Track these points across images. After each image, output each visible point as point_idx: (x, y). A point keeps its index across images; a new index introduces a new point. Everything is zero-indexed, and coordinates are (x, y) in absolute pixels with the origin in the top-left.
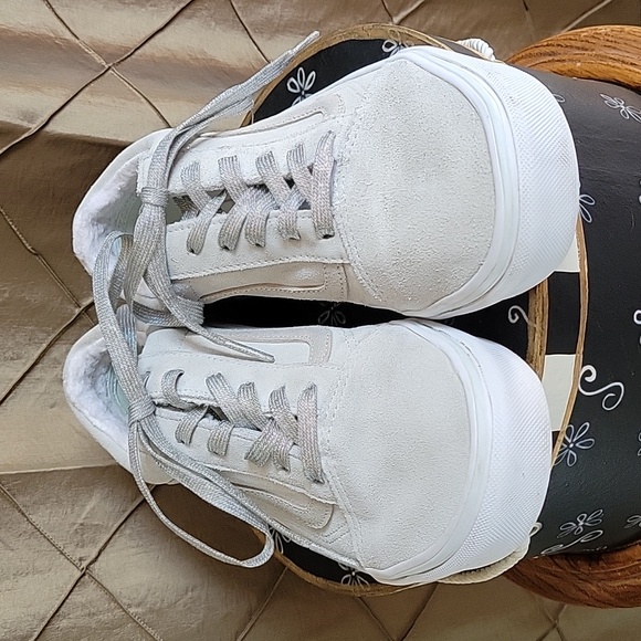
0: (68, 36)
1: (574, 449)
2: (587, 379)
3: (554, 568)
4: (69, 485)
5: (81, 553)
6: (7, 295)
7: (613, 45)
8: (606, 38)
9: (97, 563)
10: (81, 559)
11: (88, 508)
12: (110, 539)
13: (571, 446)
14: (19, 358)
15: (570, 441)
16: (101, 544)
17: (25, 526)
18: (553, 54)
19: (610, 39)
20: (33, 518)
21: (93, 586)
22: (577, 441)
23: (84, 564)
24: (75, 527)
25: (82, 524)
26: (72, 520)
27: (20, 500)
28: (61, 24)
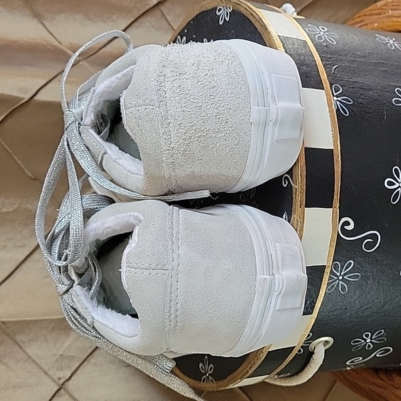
0: (56, 43)
1: (343, 280)
2: (345, 227)
3: (378, 381)
4: (53, 329)
5: (60, 374)
6: (16, 206)
7: (396, 7)
8: (393, 4)
9: (71, 381)
10: (59, 379)
11: (67, 344)
12: (81, 365)
13: (341, 278)
14: (24, 246)
15: (338, 274)
16: (74, 369)
17: (22, 355)
18: (362, 21)
19: (395, 4)
20: (28, 350)
21: (67, 397)
22: (345, 274)
23: (61, 382)
24: (56, 357)
25: (61, 355)
26: (55, 352)
27: (19, 338)
28: (52, 37)
